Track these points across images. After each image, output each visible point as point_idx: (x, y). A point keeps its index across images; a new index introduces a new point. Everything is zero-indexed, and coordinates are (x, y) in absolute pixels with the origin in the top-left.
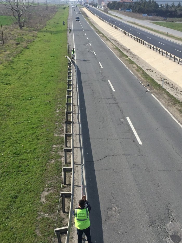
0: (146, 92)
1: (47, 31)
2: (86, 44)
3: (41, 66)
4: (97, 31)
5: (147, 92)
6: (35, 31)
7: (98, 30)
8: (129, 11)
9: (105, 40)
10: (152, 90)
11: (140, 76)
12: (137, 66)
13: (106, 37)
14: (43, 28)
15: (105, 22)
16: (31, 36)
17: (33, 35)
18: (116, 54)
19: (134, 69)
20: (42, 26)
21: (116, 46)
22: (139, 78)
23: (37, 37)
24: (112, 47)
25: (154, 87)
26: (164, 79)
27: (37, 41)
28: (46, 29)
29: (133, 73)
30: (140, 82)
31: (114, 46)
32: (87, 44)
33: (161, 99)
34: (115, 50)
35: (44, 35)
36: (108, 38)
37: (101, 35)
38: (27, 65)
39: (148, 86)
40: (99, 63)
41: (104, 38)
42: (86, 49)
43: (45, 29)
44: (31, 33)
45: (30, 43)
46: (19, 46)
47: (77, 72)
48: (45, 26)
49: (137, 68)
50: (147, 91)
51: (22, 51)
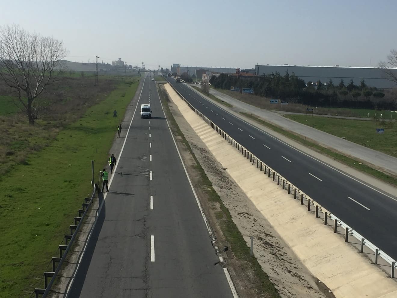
0: (215, 264)
1: (80, 128)
2: (143, 156)
3: (37, 201)
4: (176, 129)
5: (217, 265)
6: (58, 127)
7: (178, 128)
8: (248, 91)
9: (183, 149)
10: (229, 261)
11: (218, 228)
12: (222, 206)
13: (187, 143)
14: (75, 121)
15: (197, 112)
16: (44, 138)
17: (49, 136)
18: (192, 180)
19: (212, 212)
20: (76, 117)
21: (198, 163)
22: (215, 231)
23: (56, 140)
24: (190, 163)
25: (235, 254)
26: (267, 235)
27: (52, 148)
28: (81, 124)
29: (208, 221)
30: (214, 242)
31: (195, 162)
32: (145, 156)
33: (238, 282)
34: (193, 170)
35: (71, 137)
36: (191, 146)
37: (180, 138)
38: (9, 198)
39: (226, 249)
40: (152, 197)
41: (183, 145)
42: (139, 166)
43: (77, 124)
44: (46, 131)
45: (35, 152)
46: (11, 157)
47: (97, 218)
48: (81, 117)
49: (219, 210)
50: (219, 262)
51: (13, 168)
